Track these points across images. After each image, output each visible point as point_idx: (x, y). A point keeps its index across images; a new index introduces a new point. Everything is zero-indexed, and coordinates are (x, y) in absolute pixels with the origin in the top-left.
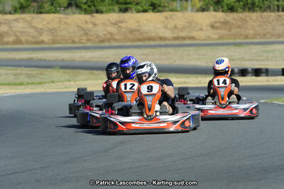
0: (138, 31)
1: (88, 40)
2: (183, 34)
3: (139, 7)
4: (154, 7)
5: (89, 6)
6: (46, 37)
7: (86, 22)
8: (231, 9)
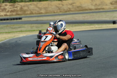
2: (99, 7)
6: (43, 11)
7: (59, 4)
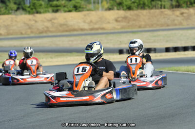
0: (66, 25)
1: (32, 32)
3: (66, 9)
4: (76, 8)
5: (32, 9)
6: (2, 31)
7: (30, 20)
8: (129, 8)
